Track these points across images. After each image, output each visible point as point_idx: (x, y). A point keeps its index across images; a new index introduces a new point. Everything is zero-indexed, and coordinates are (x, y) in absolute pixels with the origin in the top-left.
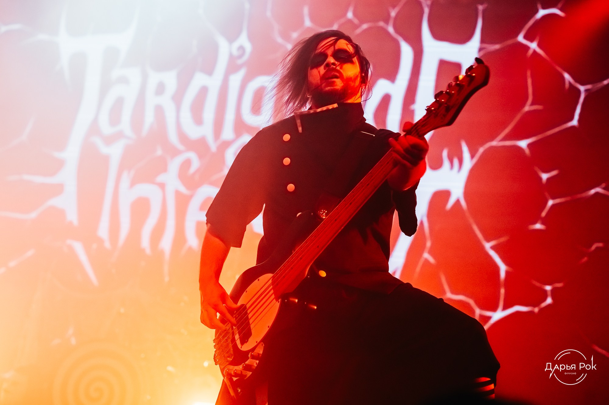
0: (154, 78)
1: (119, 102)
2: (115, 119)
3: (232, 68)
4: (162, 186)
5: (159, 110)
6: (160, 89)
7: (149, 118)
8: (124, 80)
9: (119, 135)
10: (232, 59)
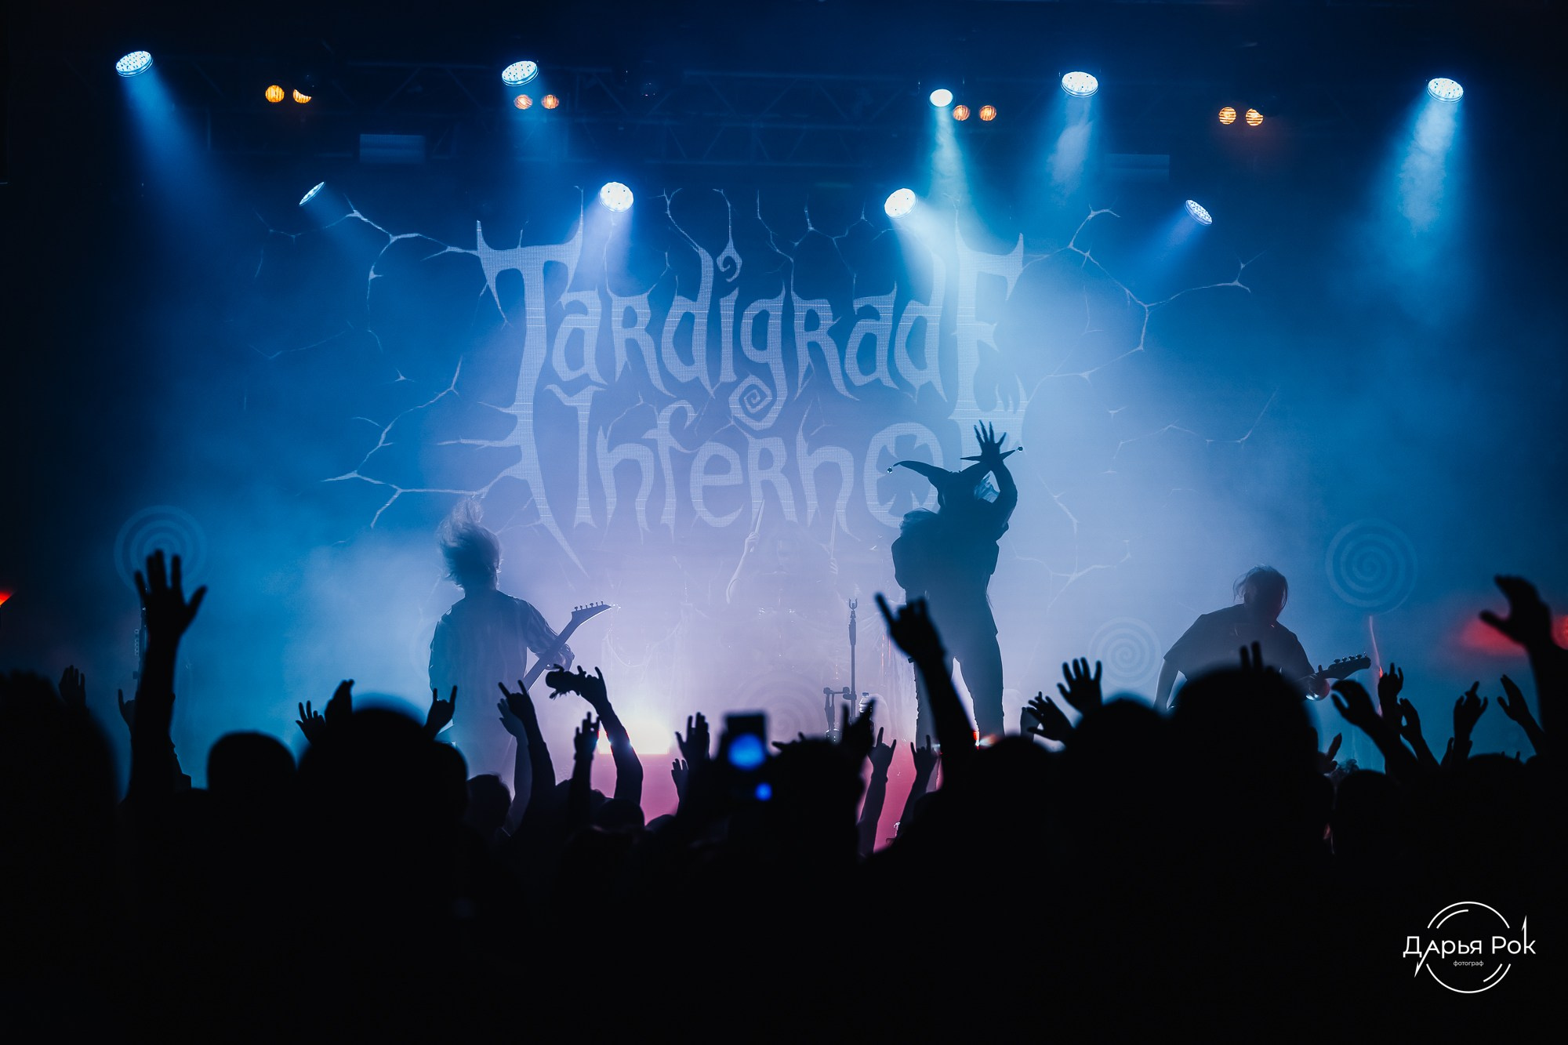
0: (619, 305)
1: (577, 335)
2: (575, 361)
3: (721, 288)
4: (652, 445)
5: (632, 346)
6: (630, 318)
7: (621, 357)
8: (579, 308)
9: (585, 381)
10: (718, 276)
